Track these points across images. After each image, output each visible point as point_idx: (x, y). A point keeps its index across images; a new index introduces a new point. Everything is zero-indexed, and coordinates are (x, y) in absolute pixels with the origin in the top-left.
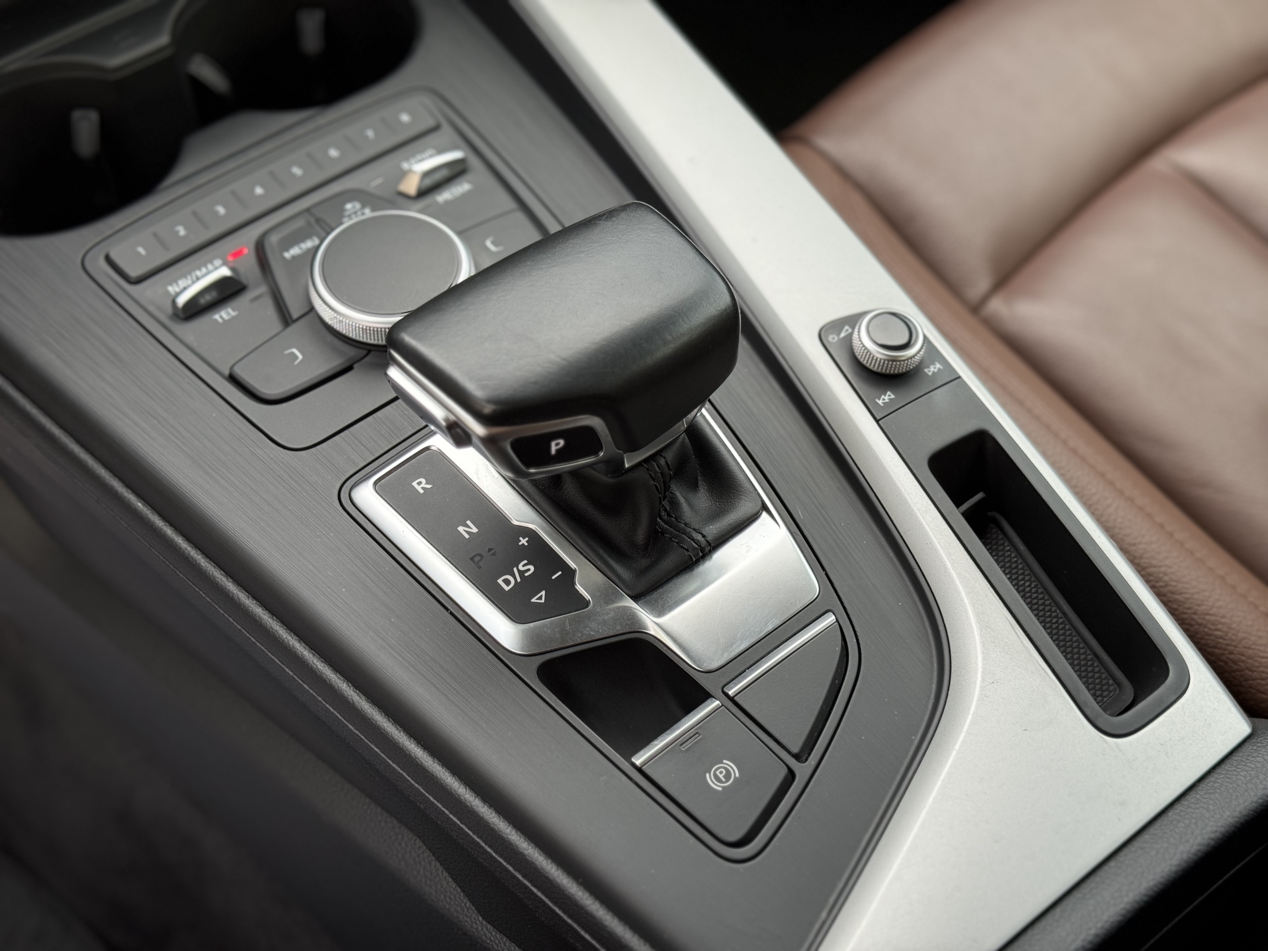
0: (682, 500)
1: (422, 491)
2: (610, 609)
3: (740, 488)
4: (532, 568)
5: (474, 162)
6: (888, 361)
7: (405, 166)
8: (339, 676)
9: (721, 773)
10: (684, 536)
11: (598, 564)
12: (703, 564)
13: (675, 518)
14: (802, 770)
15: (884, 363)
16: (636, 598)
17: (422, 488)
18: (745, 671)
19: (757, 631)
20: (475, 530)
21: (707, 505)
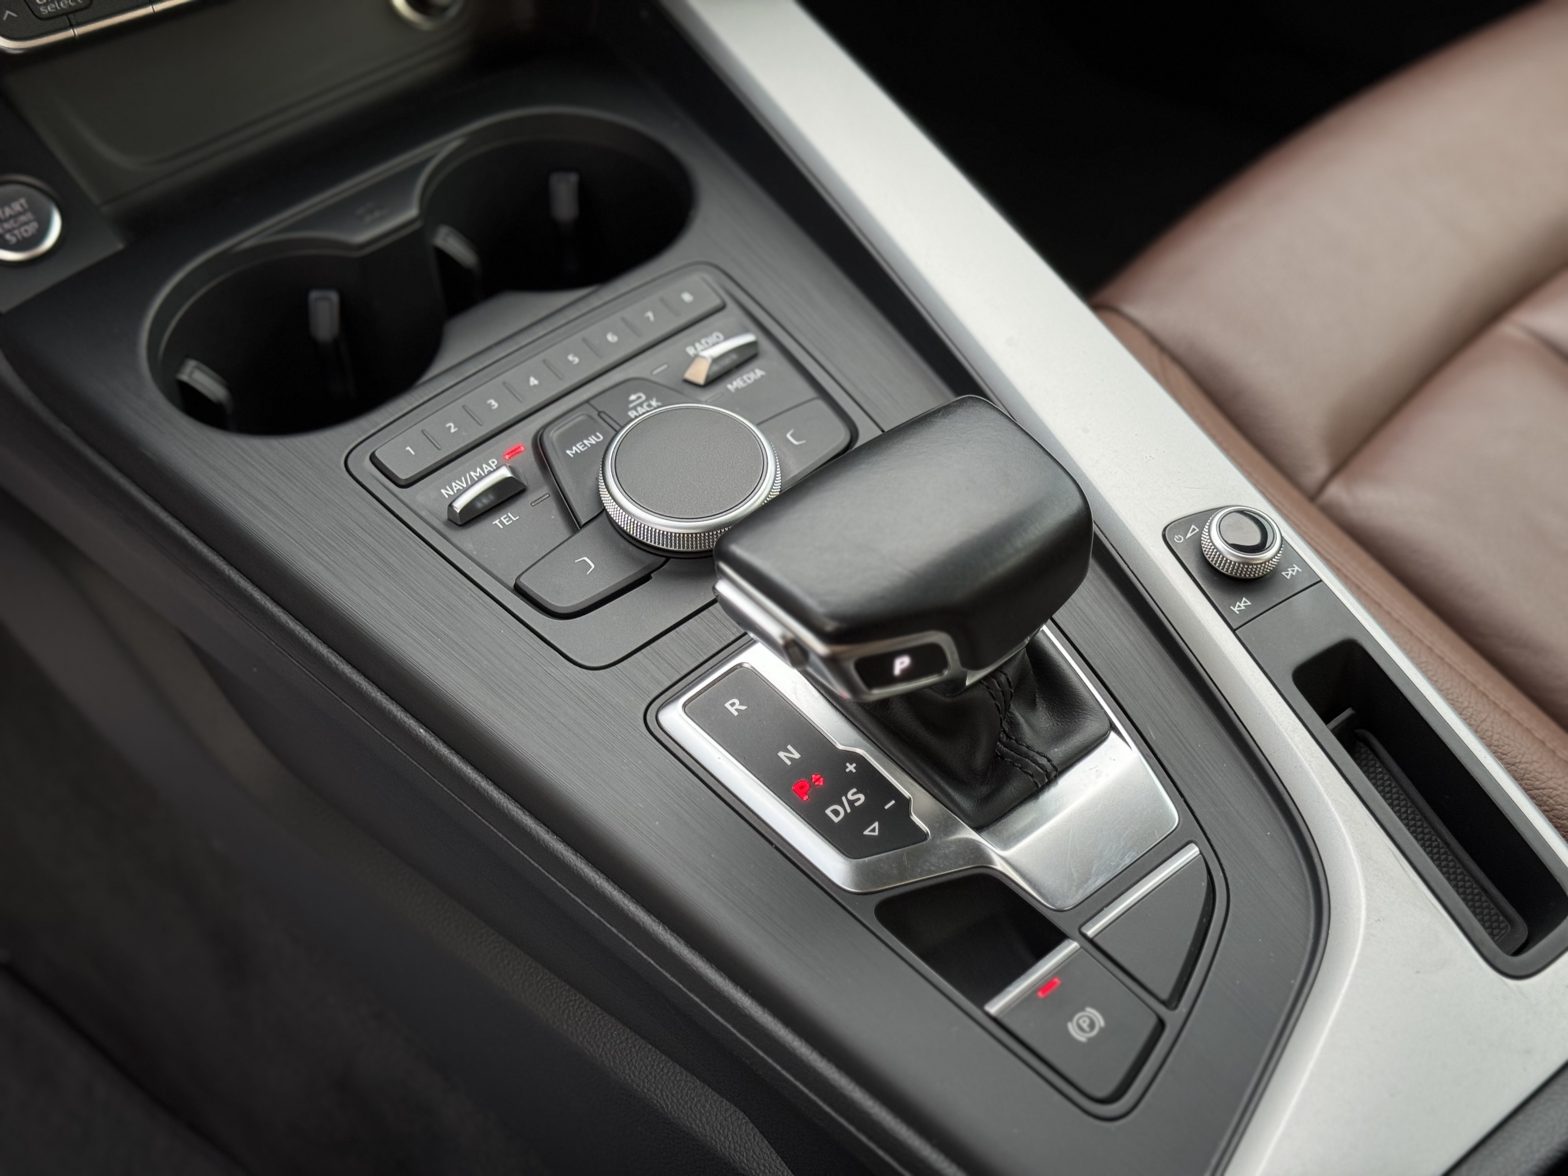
0: (1021, 720)
1: (736, 713)
2: (951, 842)
3: (1085, 706)
4: (862, 797)
5: (766, 345)
6: (1244, 564)
7: (691, 351)
8: (653, 918)
9: (1084, 1022)
10: (1027, 760)
11: (934, 792)
12: (1048, 790)
13: (1015, 740)
14: (1173, 1018)
15: (1239, 566)
16: (978, 829)
17: (736, 710)
18: (1102, 910)
19: (1113, 865)
20: (797, 756)
21: (1047, 725)
